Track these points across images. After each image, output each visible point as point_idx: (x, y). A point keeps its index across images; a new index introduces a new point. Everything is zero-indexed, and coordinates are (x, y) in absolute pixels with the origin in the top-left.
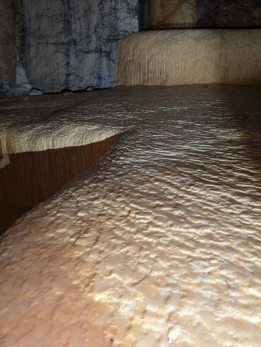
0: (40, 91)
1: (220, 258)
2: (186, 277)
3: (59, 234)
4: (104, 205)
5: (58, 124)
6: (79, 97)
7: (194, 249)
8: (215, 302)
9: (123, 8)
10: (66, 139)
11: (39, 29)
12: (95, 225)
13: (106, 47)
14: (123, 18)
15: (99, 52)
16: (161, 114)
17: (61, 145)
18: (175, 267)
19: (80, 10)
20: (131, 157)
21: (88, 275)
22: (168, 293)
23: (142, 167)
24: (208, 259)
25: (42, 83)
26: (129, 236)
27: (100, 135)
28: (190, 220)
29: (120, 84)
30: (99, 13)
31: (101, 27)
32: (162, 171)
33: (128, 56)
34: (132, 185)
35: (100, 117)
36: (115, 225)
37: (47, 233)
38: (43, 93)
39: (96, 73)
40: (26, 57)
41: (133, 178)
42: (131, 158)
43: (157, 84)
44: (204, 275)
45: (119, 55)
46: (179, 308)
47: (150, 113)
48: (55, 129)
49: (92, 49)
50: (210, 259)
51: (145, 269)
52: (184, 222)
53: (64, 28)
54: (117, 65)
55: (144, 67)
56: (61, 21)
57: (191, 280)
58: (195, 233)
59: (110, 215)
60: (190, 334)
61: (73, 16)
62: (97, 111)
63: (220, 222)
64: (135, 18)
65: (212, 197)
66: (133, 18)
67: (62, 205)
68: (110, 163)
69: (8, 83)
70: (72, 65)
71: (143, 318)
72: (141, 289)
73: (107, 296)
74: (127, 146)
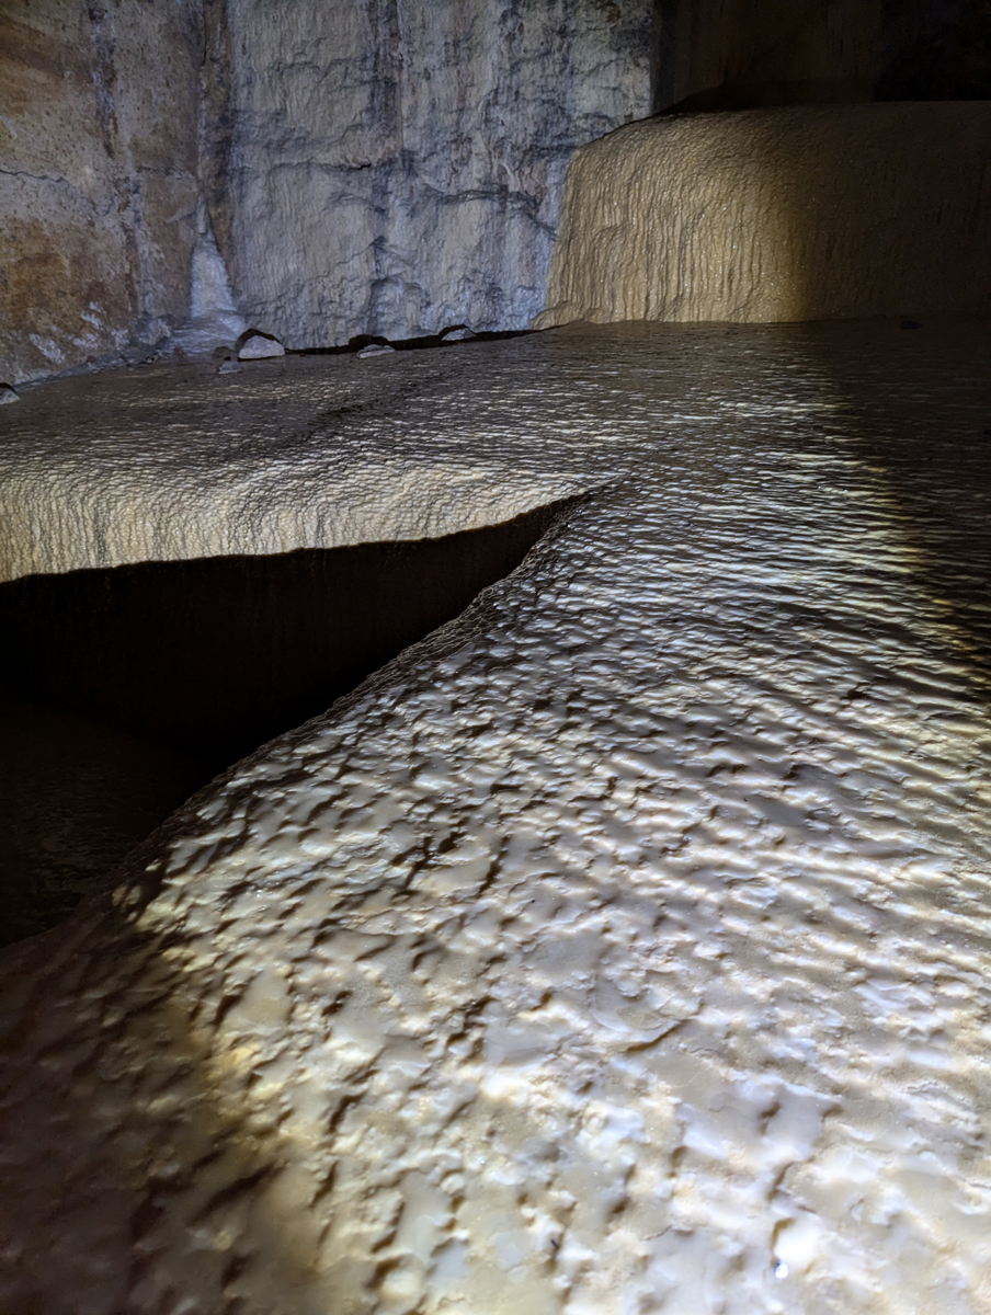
0: (275, 342)
1: (980, 977)
2: (840, 1038)
3: (352, 847)
4: (514, 755)
5: (339, 461)
6: (416, 363)
7: (872, 935)
8: (962, 1142)
9: (595, 29)
10: (369, 515)
11: (280, 114)
12: (482, 824)
13: (524, 178)
14: (591, 68)
15: (496, 195)
16: (731, 430)
17: (347, 536)
18: (798, 997)
19: (431, 43)
20: (613, 584)
21: (460, 1000)
22: (771, 1094)
23: (656, 624)
24: (931, 980)
25: (284, 312)
26: (612, 871)
27: (493, 503)
28: (853, 827)
29: (570, 315)
30: (504, 48)
31: (506, 104)
32: (737, 641)
33: (606, 209)
34: (621, 687)
35: (496, 437)
36: (556, 828)
37: (305, 842)
38: (286, 349)
39: (481, 275)
40: (232, 219)
41: (624, 662)
42: (612, 587)
43: (713, 319)
44: (914, 1039)
45: (570, 209)
46: (816, 1152)
47: (688, 426)
48: (331, 477)
49: (469, 187)
50: (939, 980)
51: (676, 998)
52: (831, 836)
53: (371, 109)
54: (560, 247)
55: (664, 251)
56: (363, 83)
57: (862, 1052)
58: (874, 875)
59: (538, 791)
60: (861, 1253)
61: (404, 65)
62: (486, 413)
63: (978, 842)
64: (638, 65)
65: (943, 746)
66: (632, 67)
67: (360, 745)
68: (534, 604)
69: (163, 312)
70: (395, 247)
71: (672, 1175)
72: (662, 1069)
73: (533, 1083)
74: (599, 544)
